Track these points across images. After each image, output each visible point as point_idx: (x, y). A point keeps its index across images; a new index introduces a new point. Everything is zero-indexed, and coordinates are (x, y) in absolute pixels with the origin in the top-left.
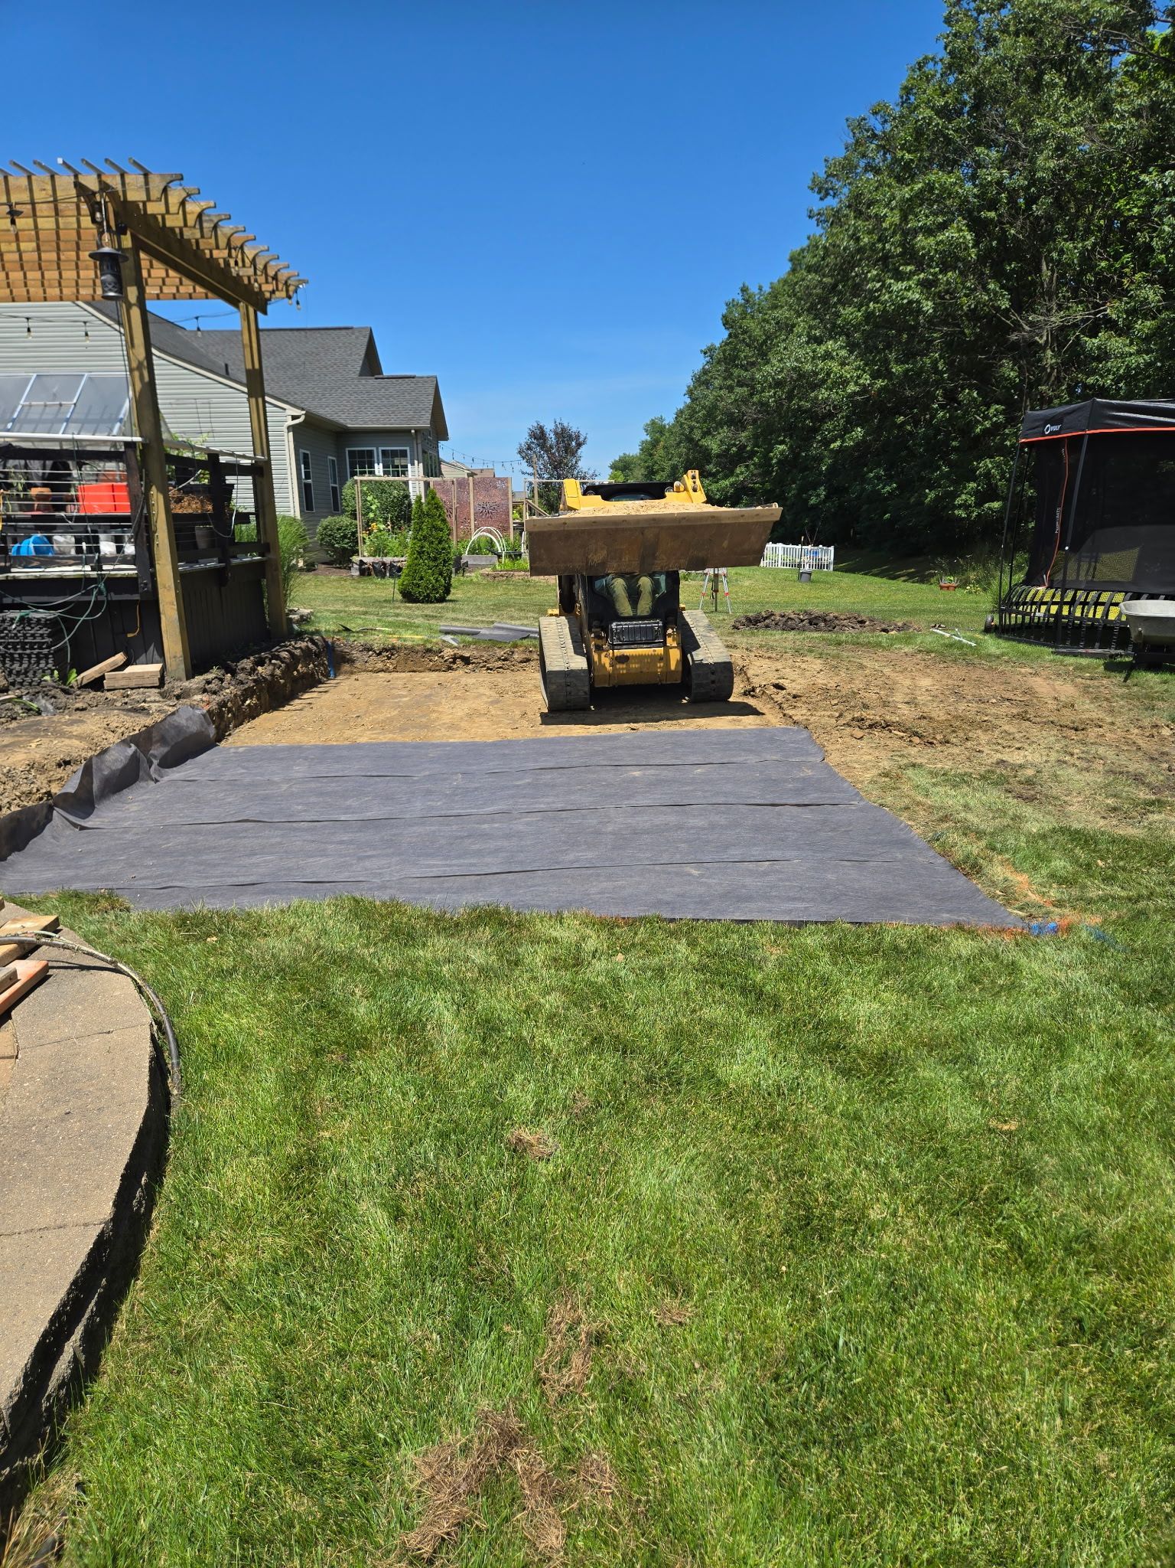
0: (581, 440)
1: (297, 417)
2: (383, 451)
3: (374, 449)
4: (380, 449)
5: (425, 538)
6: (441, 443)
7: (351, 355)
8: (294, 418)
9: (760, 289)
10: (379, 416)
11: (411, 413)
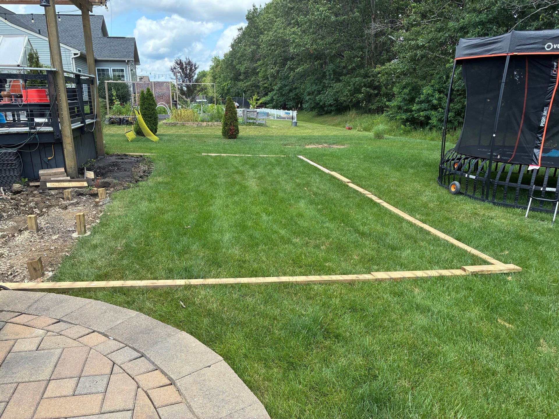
0: (196, 66)
1: (77, 54)
2: (113, 69)
3: (109, 68)
4: (112, 68)
5: (146, 109)
6: (137, 66)
7: (95, 27)
8: (75, 54)
9: (261, 6)
10: (111, 54)
11: (125, 53)
